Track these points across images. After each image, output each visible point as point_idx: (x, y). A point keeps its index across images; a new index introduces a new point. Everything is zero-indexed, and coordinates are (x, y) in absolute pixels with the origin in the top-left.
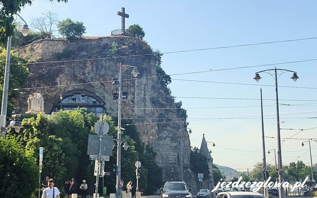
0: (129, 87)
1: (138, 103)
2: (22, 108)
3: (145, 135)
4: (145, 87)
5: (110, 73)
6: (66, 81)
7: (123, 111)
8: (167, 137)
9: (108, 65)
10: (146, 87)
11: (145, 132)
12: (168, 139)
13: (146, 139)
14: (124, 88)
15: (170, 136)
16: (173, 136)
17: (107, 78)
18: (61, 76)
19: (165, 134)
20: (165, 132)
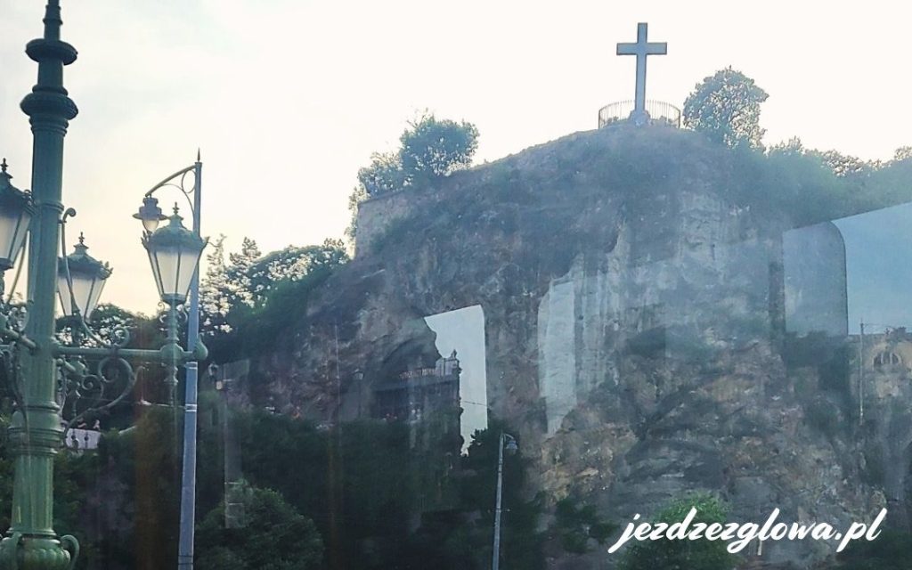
0: (532, 311)
1: (555, 358)
2: (295, 407)
3: (558, 464)
4: (581, 302)
5: (473, 270)
6: (388, 315)
7: (512, 389)
8: (674, 467)
9: (467, 247)
10: (584, 299)
11: (558, 457)
12: (670, 475)
13: (558, 478)
14: (512, 314)
15: (688, 463)
16: (698, 464)
17: (462, 290)
18: (374, 302)
19: (664, 458)
20: (664, 450)
